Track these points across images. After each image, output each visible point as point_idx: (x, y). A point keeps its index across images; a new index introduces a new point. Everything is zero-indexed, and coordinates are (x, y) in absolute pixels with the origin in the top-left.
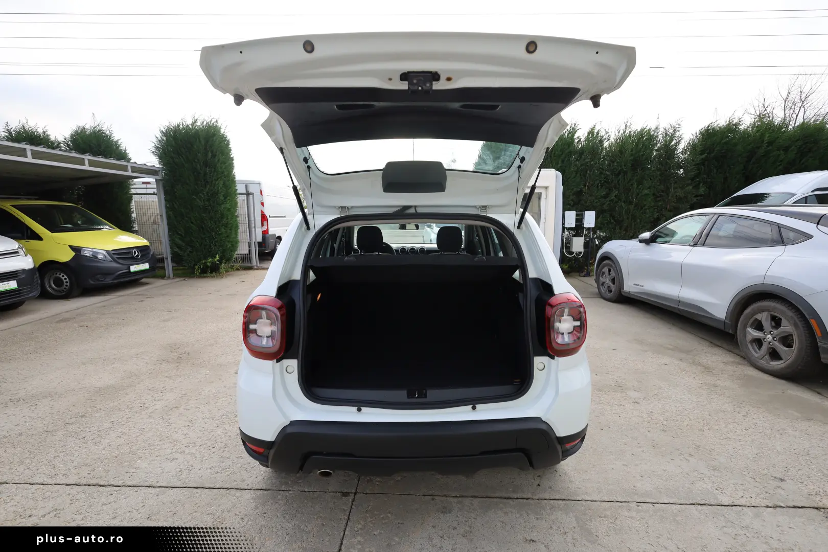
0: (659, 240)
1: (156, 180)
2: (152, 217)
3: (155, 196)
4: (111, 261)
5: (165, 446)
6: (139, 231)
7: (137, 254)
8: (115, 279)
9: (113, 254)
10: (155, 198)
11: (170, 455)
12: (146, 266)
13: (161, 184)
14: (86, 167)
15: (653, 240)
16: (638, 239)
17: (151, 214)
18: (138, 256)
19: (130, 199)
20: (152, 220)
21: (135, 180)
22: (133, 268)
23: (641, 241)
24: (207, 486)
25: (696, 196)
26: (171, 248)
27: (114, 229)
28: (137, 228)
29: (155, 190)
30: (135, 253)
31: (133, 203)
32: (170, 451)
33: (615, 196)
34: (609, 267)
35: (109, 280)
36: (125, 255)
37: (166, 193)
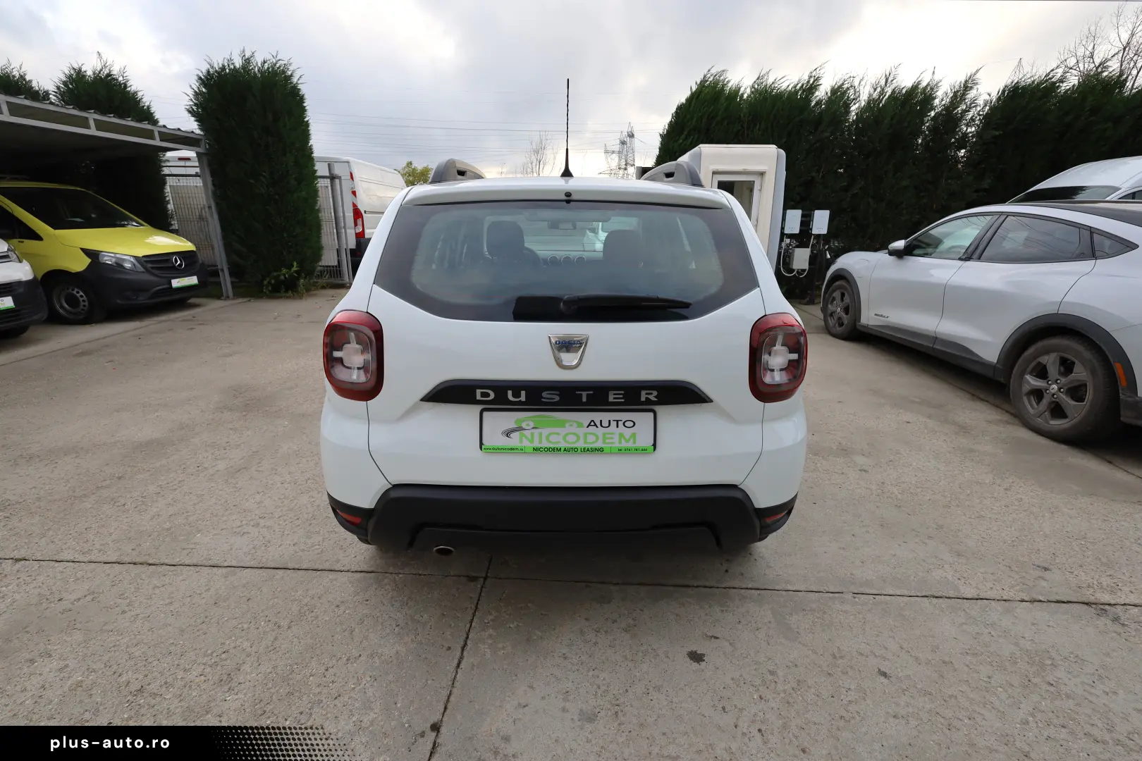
0: (916, 252)
1: (197, 153)
2: (196, 210)
3: (198, 178)
4: (143, 272)
5: (234, 517)
6: (180, 230)
7: (179, 262)
8: (150, 298)
9: (146, 261)
10: (198, 182)
11: (240, 529)
12: (193, 280)
13: (205, 159)
14: (93, 131)
15: (908, 252)
16: (887, 251)
17: (196, 207)
18: (181, 265)
19: (164, 183)
20: (197, 214)
21: (169, 154)
22: (176, 283)
23: (891, 253)
24: (290, 566)
25: (977, 191)
26: (227, 254)
27: (142, 225)
28: (176, 225)
29: (198, 170)
30: (176, 261)
31: (168, 189)
32: (239, 524)
33: (860, 189)
34: (843, 291)
35: (142, 299)
36: (160, 263)
37: (213, 174)
